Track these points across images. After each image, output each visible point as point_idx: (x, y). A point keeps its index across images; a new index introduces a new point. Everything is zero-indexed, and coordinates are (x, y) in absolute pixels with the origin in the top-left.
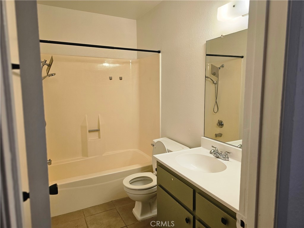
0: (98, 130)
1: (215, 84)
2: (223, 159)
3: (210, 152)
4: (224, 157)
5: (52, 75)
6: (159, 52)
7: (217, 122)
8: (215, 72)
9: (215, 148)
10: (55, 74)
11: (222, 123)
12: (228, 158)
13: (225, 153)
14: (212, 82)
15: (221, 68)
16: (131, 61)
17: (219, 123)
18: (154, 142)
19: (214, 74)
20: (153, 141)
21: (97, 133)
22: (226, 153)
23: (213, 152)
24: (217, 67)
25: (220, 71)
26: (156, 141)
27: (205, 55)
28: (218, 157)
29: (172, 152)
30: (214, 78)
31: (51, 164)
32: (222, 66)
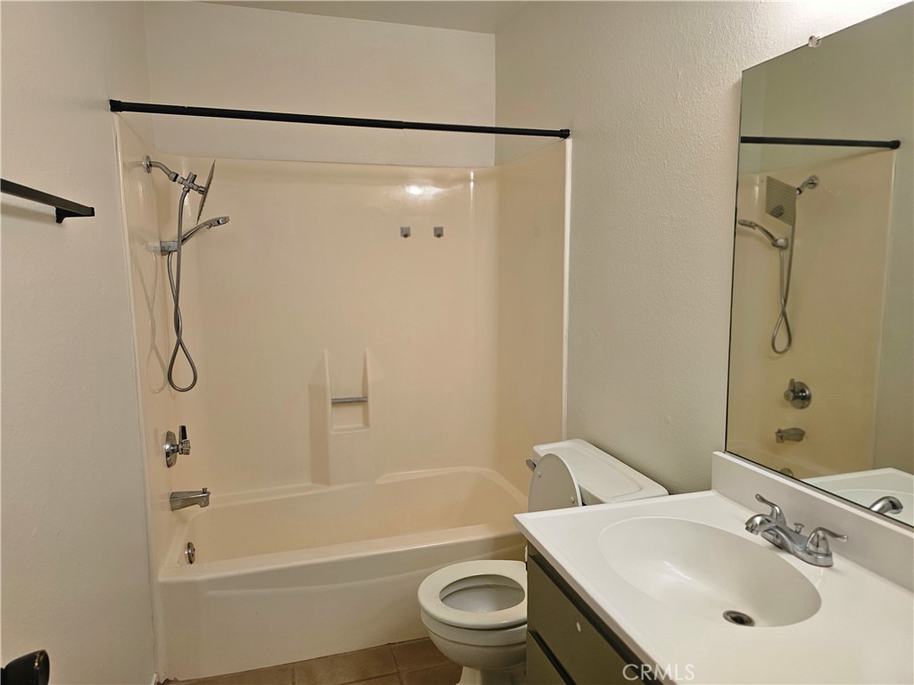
0: (362, 401)
1: (782, 248)
2: (805, 556)
3: (747, 524)
4: (812, 548)
5: (218, 222)
6: (564, 134)
7: (786, 386)
8: (781, 204)
9: (772, 505)
10: (226, 220)
11: (803, 391)
12: (828, 555)
13: (816, 531)
14: (769, 241)
15: (806, 191)
16: (472, 174)
17: (793, 391)
18: (538, 455)
19: (778, 212)
20: (535, 452)
21: (358, 409)
22: (820, 533)
23: (761, 523)
24: (789, 187)
25: (801, 202)
26: (542, 450)
27: (737, 140)
28: (781, 547)
29: (599, 502)
30: (778, 228)
31: (207, 504)
32: (812, 183)
